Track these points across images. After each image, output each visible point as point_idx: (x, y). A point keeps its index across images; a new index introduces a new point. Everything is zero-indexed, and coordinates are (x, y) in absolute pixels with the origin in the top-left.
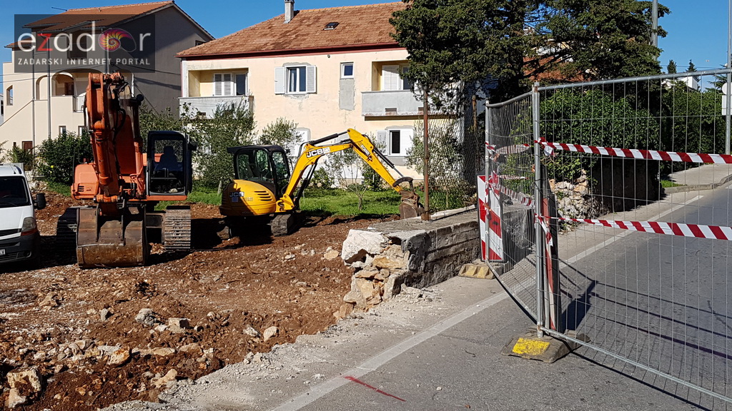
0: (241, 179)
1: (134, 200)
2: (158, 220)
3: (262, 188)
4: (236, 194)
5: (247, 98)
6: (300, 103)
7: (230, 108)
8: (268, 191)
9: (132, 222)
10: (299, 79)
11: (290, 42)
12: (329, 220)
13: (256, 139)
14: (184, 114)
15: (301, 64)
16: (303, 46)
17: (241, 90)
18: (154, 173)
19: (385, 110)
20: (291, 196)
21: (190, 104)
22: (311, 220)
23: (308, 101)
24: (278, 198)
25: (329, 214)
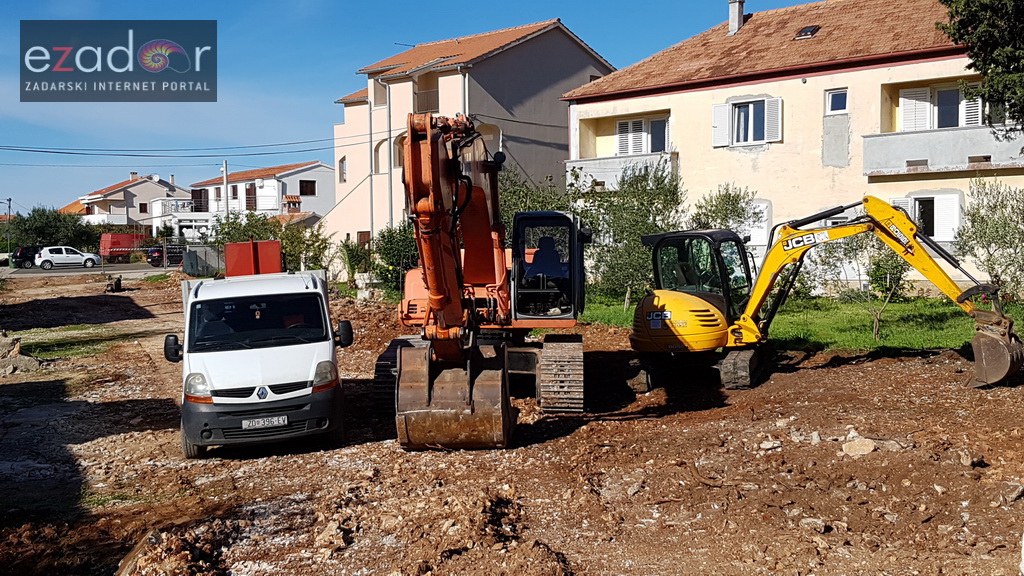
0: (666, 288)
1: (492, 326)
2: (530, 361)
3: (702, 304)
4: (657, 316)
5: (668, 157)
6: (754, 160)
7: (643, 172)
8: (713, 310)
9: (485, 372)
10: (753, 122)
11: (738, 63)
12: (820, 358)
13: (685, 219)
14: (572, 185)
15: (756, 97)
16: (760, 68)
17: (658, 144)
18: (524, 281)
19: (905, 164)
20: (756, 318)
21: (581, 169)
22: (787, 358)
23: (768, 156)
24: (730, 322)
25: (820, 347)
